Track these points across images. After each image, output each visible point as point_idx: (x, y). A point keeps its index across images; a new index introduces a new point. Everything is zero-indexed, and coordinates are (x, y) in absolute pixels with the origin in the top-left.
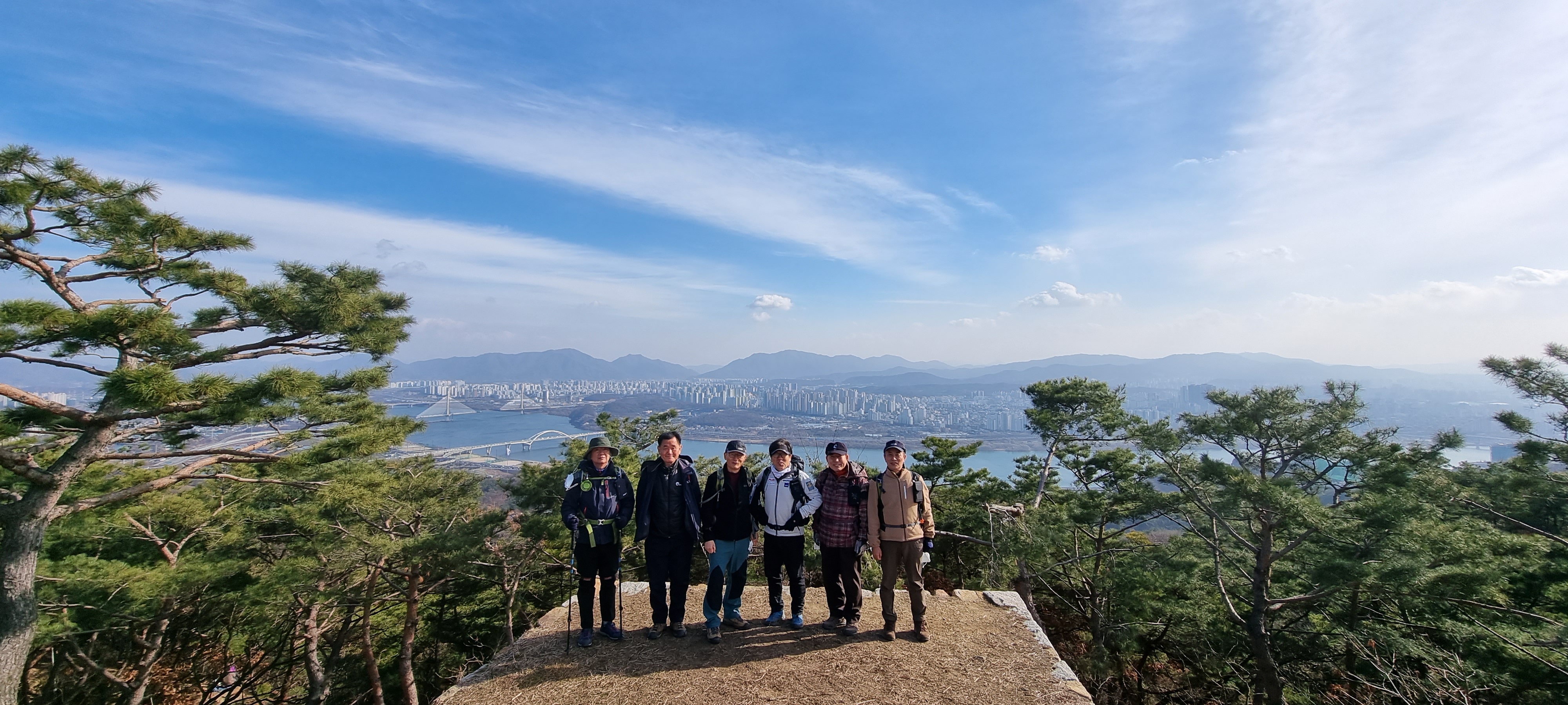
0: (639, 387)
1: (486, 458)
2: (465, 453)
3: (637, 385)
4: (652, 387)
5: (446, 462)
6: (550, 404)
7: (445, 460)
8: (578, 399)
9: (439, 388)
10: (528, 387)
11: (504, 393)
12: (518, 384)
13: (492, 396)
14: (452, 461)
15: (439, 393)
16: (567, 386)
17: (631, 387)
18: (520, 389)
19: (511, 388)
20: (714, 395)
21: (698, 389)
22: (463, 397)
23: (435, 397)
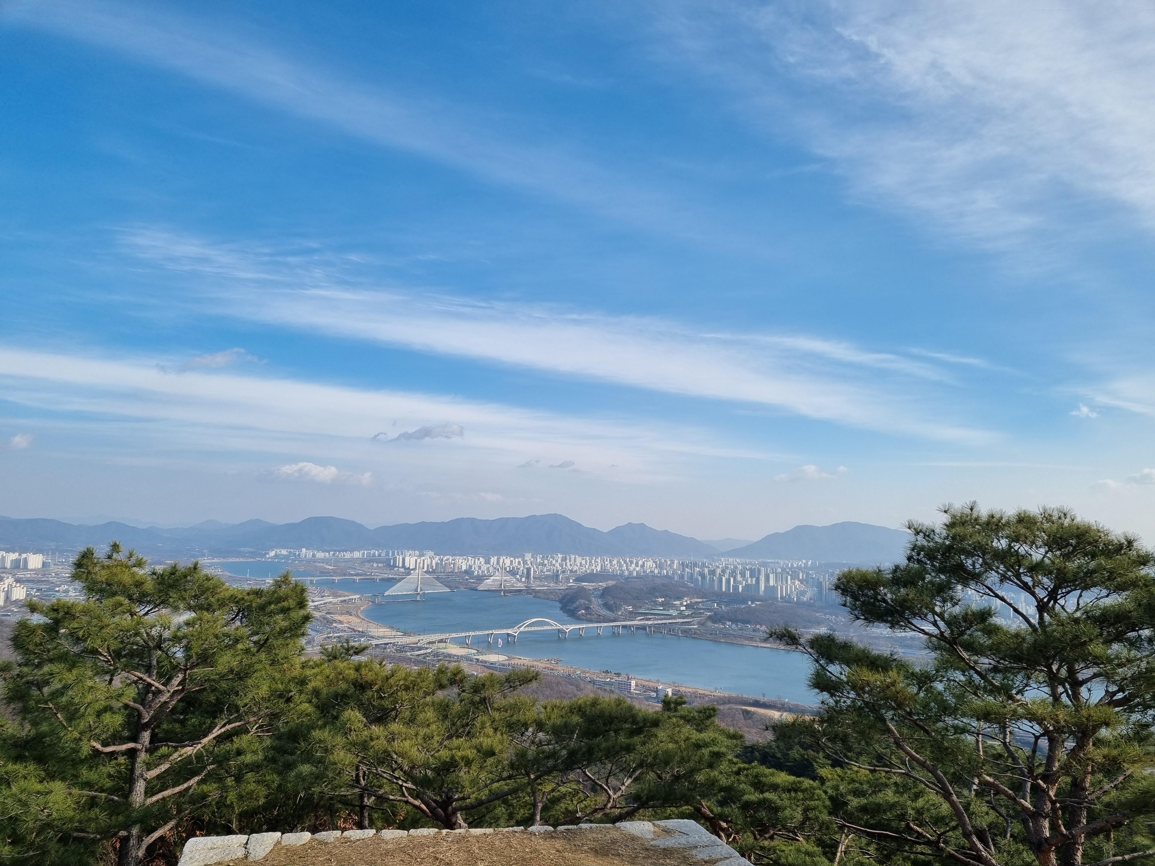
0: (643, 566)
1: (467, 650)
2: (441, 641)
3: (640, 563)
4: (660, 566)
5: (422, 652)
6: (536, 586)
7: (420, 649)
8: (567, 579)
9: (407, 559)
10: (508, 562)
11: (480, 568)
12: (496, 558)
13: (466, 572)
14: (429, 651)
15: (407, 565)
16: (554, 562)
17: (633, 566)
18: (498, 563)
19: (487, 562)
20: (747, 581)
21: (723, 571)
22: (434, 572)
23: (402, 570)
